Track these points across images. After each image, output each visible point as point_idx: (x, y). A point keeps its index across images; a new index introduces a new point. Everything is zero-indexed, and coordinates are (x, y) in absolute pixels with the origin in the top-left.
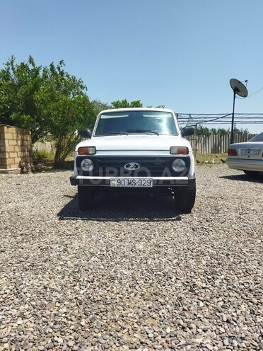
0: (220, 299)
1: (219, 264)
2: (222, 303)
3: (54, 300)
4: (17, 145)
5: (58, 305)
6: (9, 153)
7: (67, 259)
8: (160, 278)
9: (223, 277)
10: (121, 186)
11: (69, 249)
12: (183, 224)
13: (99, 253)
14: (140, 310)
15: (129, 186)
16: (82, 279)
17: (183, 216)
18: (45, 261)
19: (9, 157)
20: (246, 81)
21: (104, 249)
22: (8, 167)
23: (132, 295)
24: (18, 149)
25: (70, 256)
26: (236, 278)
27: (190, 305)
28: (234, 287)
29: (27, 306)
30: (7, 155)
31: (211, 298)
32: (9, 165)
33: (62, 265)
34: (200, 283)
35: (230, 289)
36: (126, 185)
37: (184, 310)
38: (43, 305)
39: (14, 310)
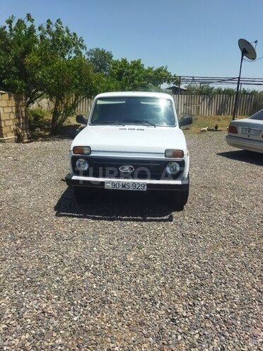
0: (197, 331)
1: (202, 285)
2: (197, 336)
3: (51, 328)
4: (12, 112)
5: (55, 334)
6: (4, 121)
7: (63, 273)
8: (146, 303)
9: (202, 303)
10: (115, 188)
11: (65, 261)
12: (174, 227)
13: (92, 266)
14: (125, 344)
15: (124, 189)
16: (75, 302)
17: (175, 214)
18: (43, 276)
19: (5, 126)
20: (256, 42)
21: (97, 260)
22: (4, 136)
23: (120, 324)
24: (13, 116)
25: (66, 269)
26: (214, 305)
27: (169, 338)
28: (211, 316)
29: (27, 336)
30: (3, 123)
31: (189, 330)
32: (6, 134)
33: (58, 281)
34: (181, 310)
35: (207, 318)
36: (121, 188)
37: (163, 344)
38: (42, 335)
39: (17, 340)
